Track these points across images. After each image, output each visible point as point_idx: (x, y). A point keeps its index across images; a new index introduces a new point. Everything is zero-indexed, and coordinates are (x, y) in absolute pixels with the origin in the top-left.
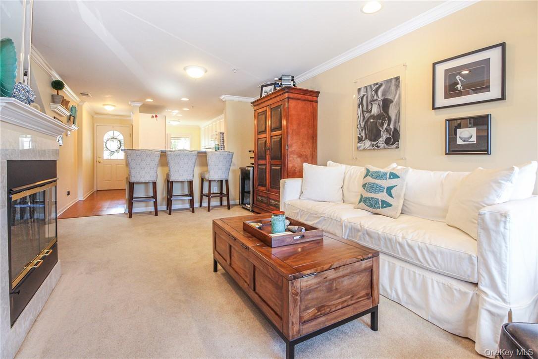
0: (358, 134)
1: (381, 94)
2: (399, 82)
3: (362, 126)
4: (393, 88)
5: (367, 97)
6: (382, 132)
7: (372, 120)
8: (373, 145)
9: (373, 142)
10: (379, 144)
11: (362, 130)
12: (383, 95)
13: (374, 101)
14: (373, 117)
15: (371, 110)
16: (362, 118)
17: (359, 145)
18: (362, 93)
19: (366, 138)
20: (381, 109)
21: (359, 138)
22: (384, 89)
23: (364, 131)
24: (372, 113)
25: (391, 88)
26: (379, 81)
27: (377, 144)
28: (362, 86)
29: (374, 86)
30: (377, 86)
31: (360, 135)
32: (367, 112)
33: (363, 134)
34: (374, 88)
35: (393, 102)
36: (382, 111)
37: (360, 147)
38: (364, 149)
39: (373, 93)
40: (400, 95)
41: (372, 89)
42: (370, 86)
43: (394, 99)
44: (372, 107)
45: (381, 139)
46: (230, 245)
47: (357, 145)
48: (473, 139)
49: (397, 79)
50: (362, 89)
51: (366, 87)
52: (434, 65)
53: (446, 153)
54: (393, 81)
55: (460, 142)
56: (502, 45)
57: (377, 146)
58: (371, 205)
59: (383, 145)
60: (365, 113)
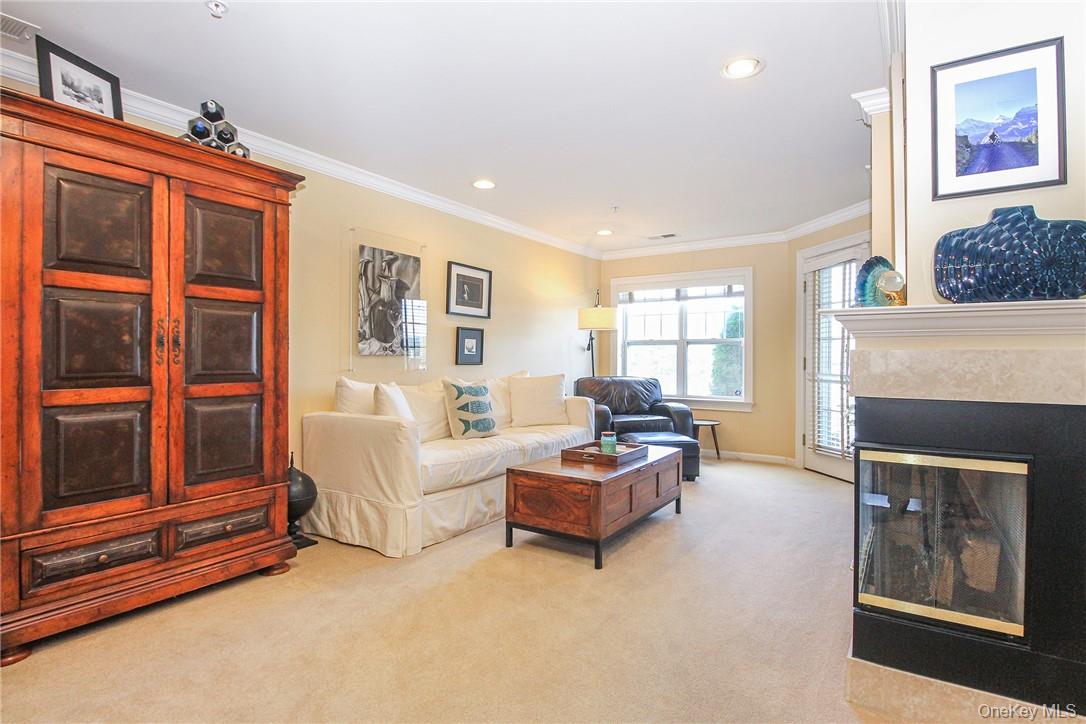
2: (419, 265)
3: (367, 314)
4: (410, 269)
5: (374, 267)
7: (381, 308)
8: (385, 349)
9: (384, 344)
11: (365, 321)
12: (399, 272)
13: (385, 277)
14: (382, 302)
16: (367, 300)
17: (360, 345)
18: (367, 256)
25: (408, 268)
26: (399, 250)
27: (391, 347)
28: (369, 244)
30: (392, 257)
33: (366, 328)
34: (387, 258)
36: (394, 298)
37: (363, 350)
38: (371, 355)
39: (384, 264)
40: (419, 284)
42: (382, 251)
46: (631, 486)
47: (357, 346)
48: (474, 350)
49: (417, 260)
50: (366, 249)
51: (374, 249)
52: (450, 264)
53: (457, 363)
54: (412, 260)
55: (466, 352)
56: (490, 273)
57: (392, 351)
58: (484, 428)
59: (398, 350)
60: (371, 293)
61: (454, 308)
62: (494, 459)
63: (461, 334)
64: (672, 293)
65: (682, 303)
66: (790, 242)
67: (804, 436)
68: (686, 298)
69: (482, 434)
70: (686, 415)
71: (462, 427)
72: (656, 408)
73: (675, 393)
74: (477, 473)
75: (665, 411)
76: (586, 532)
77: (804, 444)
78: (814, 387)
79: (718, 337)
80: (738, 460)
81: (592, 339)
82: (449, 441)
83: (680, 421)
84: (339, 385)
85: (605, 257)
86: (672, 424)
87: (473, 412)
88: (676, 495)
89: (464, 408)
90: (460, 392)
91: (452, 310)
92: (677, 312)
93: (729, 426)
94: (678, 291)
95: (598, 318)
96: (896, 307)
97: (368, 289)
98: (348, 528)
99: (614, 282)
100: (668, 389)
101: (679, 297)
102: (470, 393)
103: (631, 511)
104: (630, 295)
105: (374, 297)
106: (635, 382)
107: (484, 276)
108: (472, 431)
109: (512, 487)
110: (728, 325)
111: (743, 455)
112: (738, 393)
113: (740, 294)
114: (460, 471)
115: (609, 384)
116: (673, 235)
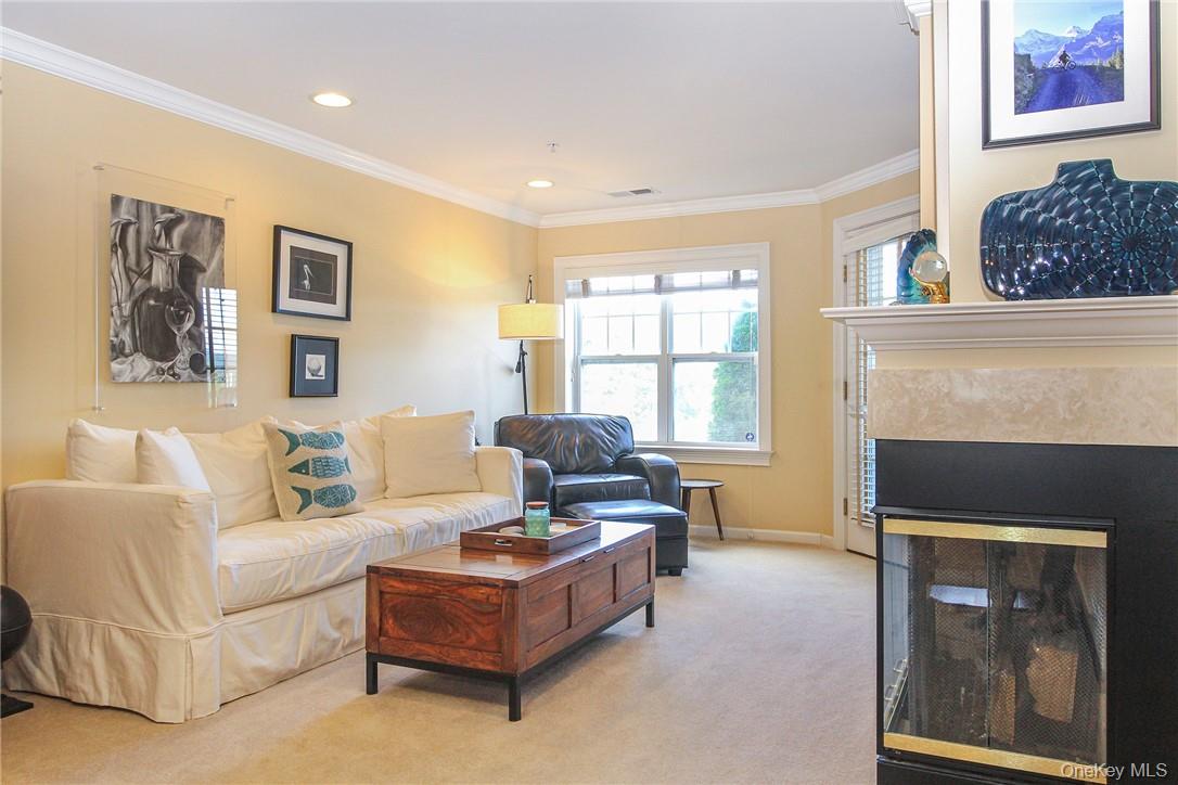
0: (112, 332)
1: (180, 240)
2: (222, 231)
3: (126, 312)
4: (206, 237)
5: (138, 232)
6: (178, 338)
7: (152, 302)
8: (161, 372)
9: (158, 364)
10: (177, 370)
11: (124, 324)
12: (186, 241)
13: (159, 250)
14: (154, 291)
15: (150, 273)
16: (126, 289)
17: (115, 366)
18: (125, 214)
19: (136, 350)
20: (176, 278)
21: (113, 347)
22: (186, 232)
23: (128, 329)
24: (154, 281)
25: (201, 235)
26: (183, 204)
27: (171, 368)
28: (128, 193)
29: (163, 213)
30: (172, 216)
31: (117, 336)
32: (140, 275)
33: (126, 336)
34: (164, 217)
35: (204, 270)
36: (177, 285)
37: (120, 373)
38: (134, 381)
39: (157, 227)
40: (222, 262)
41: (154, 218)
42: (153, 206)
43: (209, 264)
44: (151, 265)
45: (179, 357)
46: (569, 586)
47: (110, 367)
48: (322, 372)
49: (219, 222)
50: (124, 202)
51: (139, 202)
52: (278, 230)
53: (292, 395)
54: (208, 223)
55: (308, 376)
56: (350, 246)
57: (174, 375)
58: (337, 500)
59: (186, 373)
60: (134, 276)
61: (286, 302)
62: (351, 551)
63: (299, 346)
64: (648, 281)
65: (663, 297)
66: (824, 205)
67: (846, 500)
68: (672, 289)
69: (334, 510)
70: (669, 472)
71: (298, 499)
72: (625, 463)
73: (654, 438)
74: (318, 577)
75: (636, 467)
76: (493, 663)
77: (846, 513)
78: (858, 426)
79: (721, 350)
80: (751, 541)
81: (523, 354)
82: (275, 525)
83: (660, 482)
84: (73, 434)
85: (544, 223)
86: (647, 487)
87: (317, 475)
88: (645, 597)
89: (302, 468)
90: (294, 442)
91: (281, 307)
92: (658, 311)
93: (736, 488)
94: (658, 279)
95: (533, 320)
96: (936, 305)
97: (127, 270)
98: (87, 677)
99: (558, 263)
100: (645, 432)
101: (660, 287)
102: (311, 444)
103: (569, 626)
104: (585, 284)
105: (139, 283)
106: (592, 421)
107: (339, 252)
108: (315, 507)
109: (375, 595)
110: (736, 332)
111: (758, 532)
112: (750, 437)
113: (751, 284)
114: (289, 571)
115: (550, 426)
116: (648, 191)
